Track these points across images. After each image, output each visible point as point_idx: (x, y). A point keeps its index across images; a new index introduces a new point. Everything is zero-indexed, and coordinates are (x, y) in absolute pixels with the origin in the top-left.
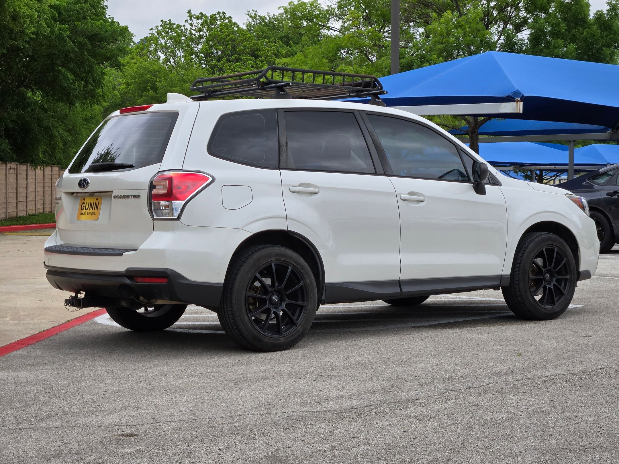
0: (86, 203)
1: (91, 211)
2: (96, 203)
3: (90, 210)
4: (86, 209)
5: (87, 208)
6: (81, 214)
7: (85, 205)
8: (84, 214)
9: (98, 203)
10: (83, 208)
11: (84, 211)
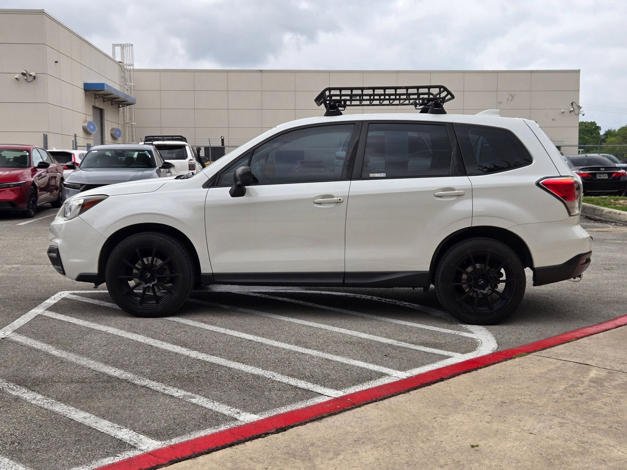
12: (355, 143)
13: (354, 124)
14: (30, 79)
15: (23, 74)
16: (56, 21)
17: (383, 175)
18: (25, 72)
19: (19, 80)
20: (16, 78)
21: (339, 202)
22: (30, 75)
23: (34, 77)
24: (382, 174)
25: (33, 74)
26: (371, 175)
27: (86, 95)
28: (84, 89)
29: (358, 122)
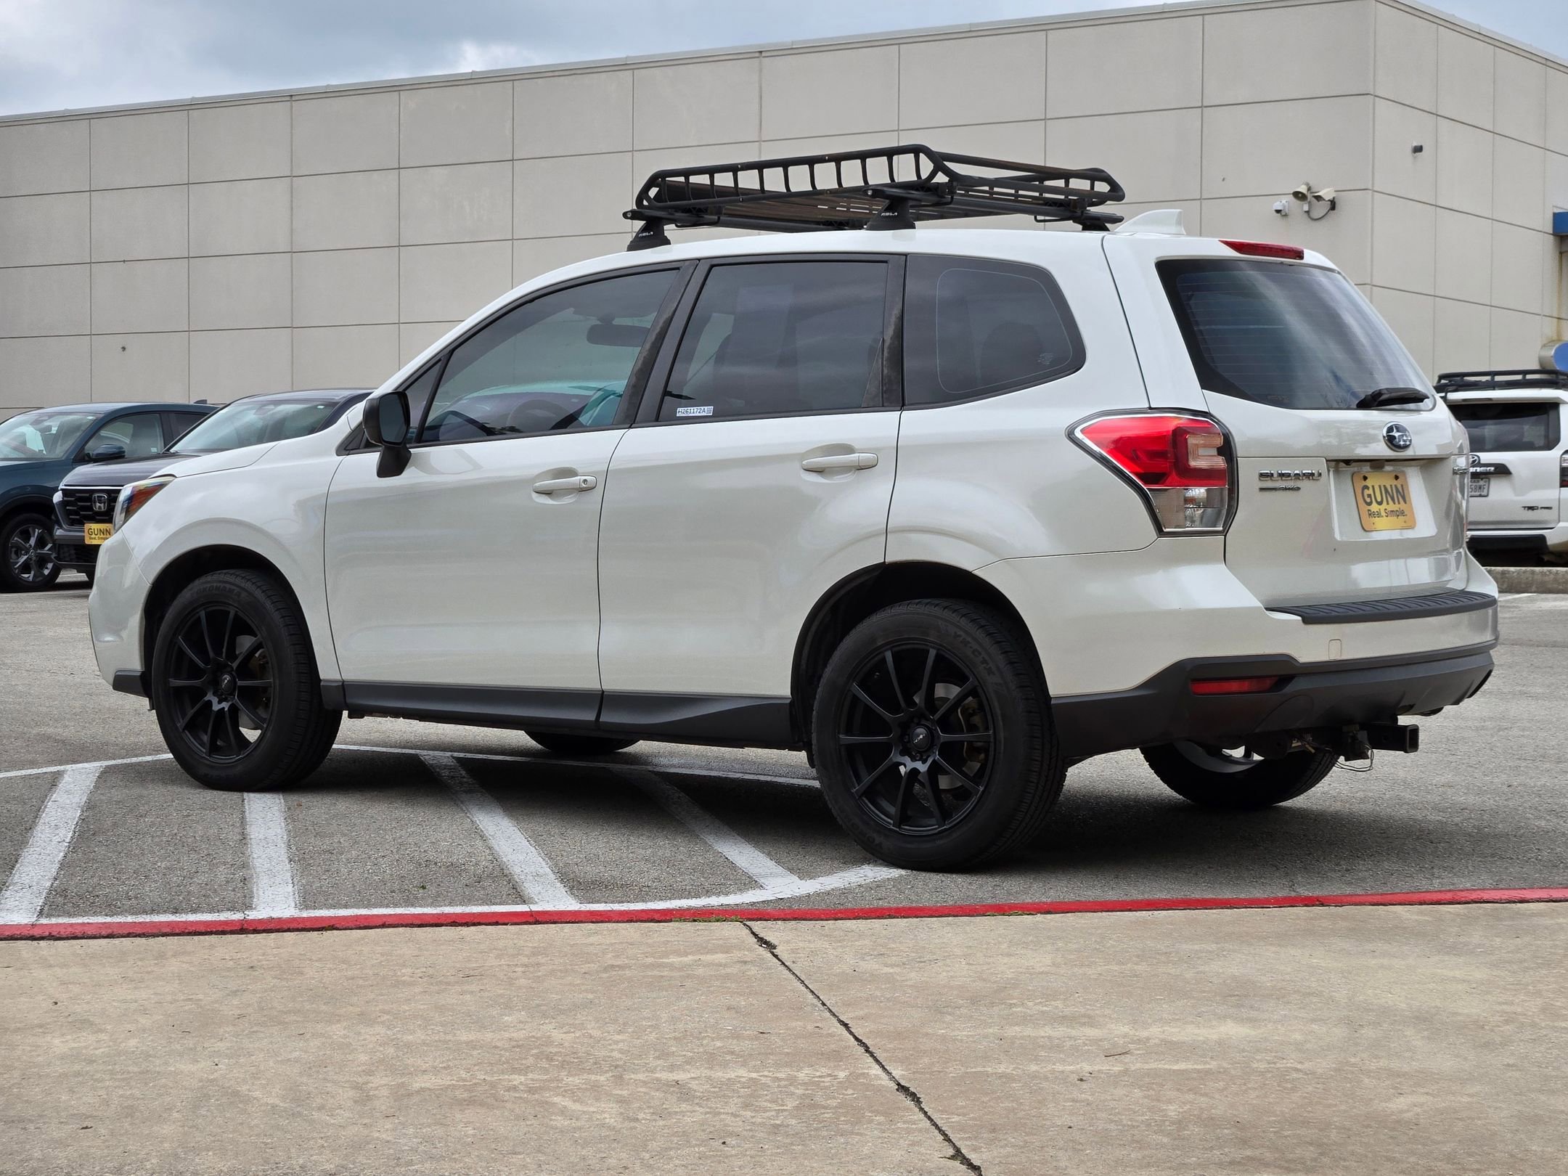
0: (1373, 487)
1: (1392, 507)
2: (1396, 486)
3: (1388, 504)
4: (1380, 503)
5: (1379, 500)
6: (1370, 515)
7: (1371, 491)
8: (1379, 515)
9: (1402, 486)
10: (1368, 500)
11: (1375, 507)
12: (664, 322)
13: (678, 269)
14: (1320, 209)
15: (1298, 195)
16: (1425, 16)
17: (707, 410)
18: (1303, 189)
19: (1286, 215)
20: (1278, 211)
21: (584, 490)
22: (1318, 198)
23: (1333, 205)
24: (706, 408)
25: (1327, 193)
26: (681, 412)
27: (1561, 253)
28: (1555, 234)
29: (687, 263)
